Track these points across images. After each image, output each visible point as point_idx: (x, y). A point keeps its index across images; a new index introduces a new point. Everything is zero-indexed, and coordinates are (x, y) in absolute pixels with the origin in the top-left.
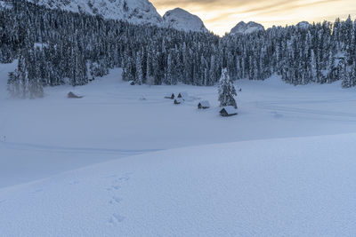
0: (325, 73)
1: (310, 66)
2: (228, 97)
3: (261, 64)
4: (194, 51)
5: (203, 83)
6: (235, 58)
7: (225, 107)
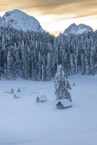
2: (63, 91)
3: (91, 61)
4: (32, 49)
5: (41, 79)
6: (68, 56)
7: (60, 101)
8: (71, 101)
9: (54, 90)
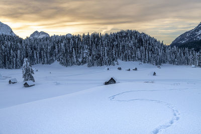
0: (80, 60)
1: (73, 57)
2: (28, 75)
3: (48, 55)
4: (6, 47)
5: (13, 67)
6: (33, 52)
7: (27, 82)
8: (34, 81)
9: (22, 75)
